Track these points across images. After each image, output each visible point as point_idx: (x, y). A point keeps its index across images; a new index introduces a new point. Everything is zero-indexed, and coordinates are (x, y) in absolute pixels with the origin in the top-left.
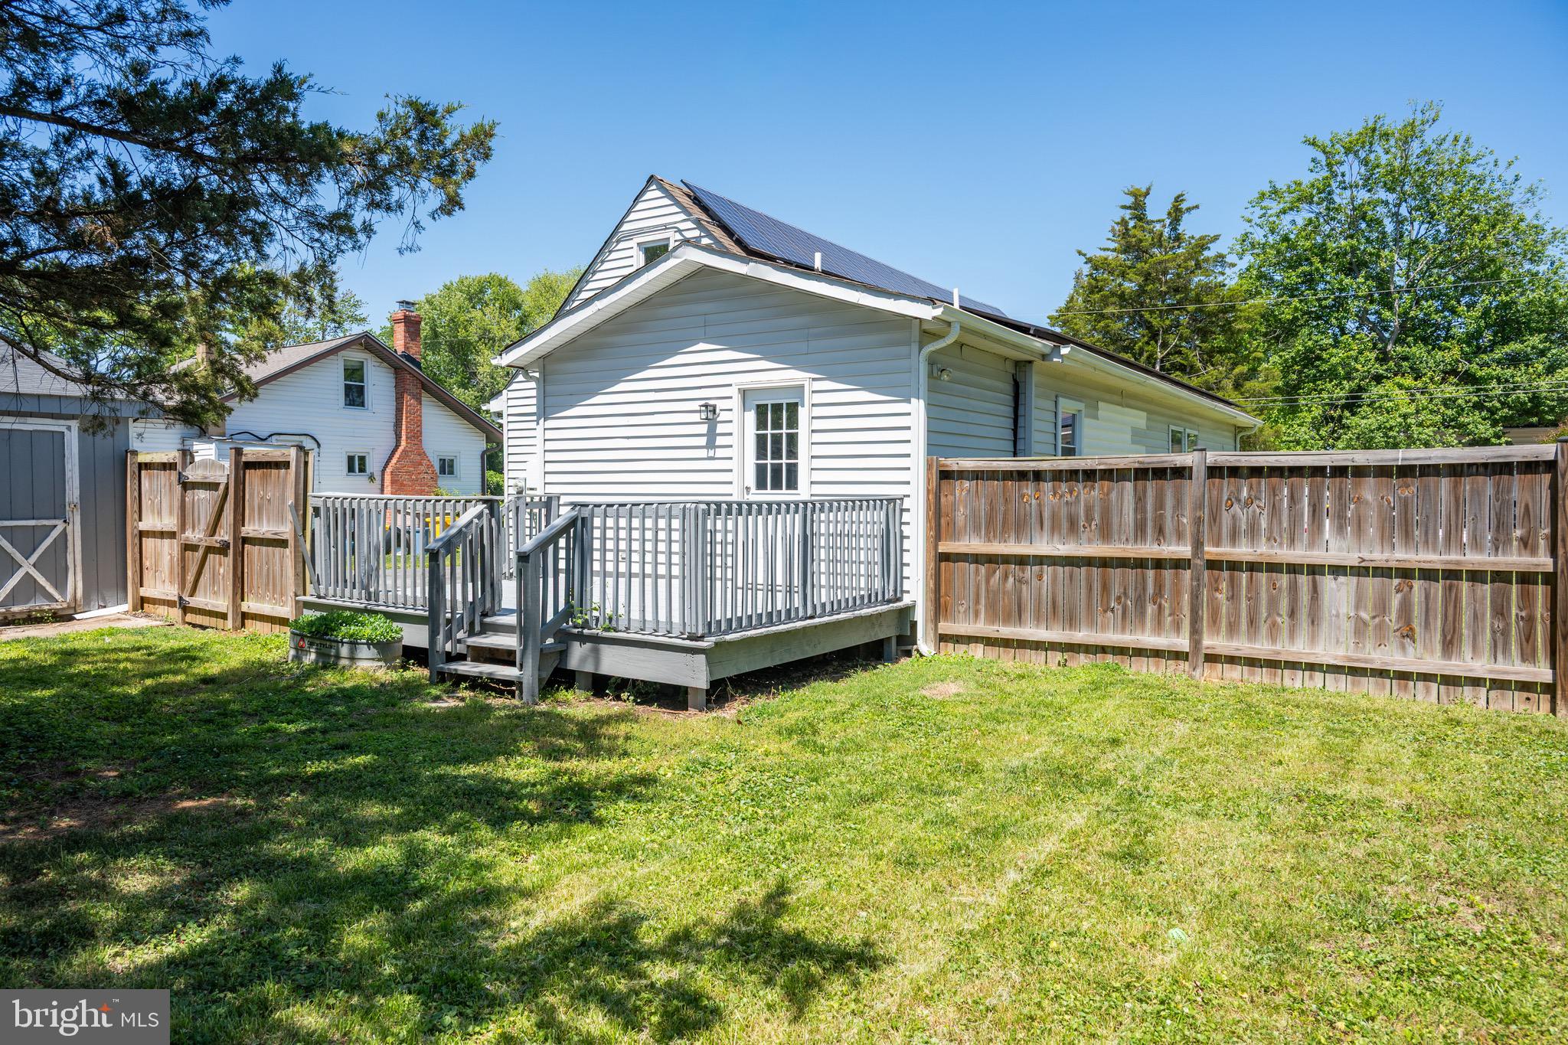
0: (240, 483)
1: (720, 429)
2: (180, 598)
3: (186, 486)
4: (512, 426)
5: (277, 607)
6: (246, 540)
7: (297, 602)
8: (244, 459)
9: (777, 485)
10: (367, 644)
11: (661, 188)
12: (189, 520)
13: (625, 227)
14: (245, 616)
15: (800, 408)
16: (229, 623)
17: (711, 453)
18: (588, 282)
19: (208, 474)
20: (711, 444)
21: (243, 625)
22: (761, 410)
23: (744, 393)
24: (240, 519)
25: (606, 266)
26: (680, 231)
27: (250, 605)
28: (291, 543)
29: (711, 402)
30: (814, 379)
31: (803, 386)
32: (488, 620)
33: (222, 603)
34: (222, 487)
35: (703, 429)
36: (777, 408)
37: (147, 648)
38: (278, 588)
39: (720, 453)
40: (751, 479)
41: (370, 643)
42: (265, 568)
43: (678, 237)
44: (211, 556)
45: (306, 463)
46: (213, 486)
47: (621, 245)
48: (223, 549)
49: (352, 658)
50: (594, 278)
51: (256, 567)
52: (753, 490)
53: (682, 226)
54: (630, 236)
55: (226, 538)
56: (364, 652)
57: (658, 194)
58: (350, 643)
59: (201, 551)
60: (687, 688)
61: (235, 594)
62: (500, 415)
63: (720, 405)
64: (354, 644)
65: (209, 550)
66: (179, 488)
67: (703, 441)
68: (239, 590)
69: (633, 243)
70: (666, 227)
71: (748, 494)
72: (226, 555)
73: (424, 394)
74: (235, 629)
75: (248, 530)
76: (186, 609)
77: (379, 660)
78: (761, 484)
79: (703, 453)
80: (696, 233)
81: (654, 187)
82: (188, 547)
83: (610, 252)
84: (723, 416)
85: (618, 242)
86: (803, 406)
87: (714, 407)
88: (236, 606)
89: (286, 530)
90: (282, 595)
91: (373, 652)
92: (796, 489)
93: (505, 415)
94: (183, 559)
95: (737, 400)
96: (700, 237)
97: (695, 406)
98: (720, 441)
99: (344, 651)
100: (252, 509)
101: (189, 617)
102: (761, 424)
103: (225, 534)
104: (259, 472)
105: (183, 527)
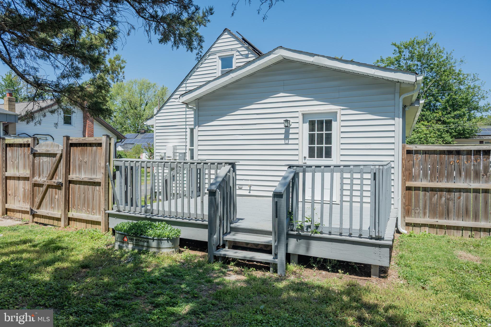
0: (68, 154)
1: (291, 131)
2: (32, 210)
3: (35, 155)
4: (157, 131)
5: (90, 215)
6: (70, 182)
7: (105, 213)
8: (70, 142)
9: (320, 156)
10: (167, 240)
11: (230, 33)
12: (37, 171)
13: (213, 50)
14: (70, 219)
15: (333, 122)
16: (62, 223)
17: (287, 142)
18: (194, 72)
19: (49, 149)
20: (287, 137)
21: (69, 224)
22: (312, 123)
23: (303, 115)
24: (68, 171)
25: (203, 66)
26: (238, 51)
27: (72, 214)
28: (103, 184)
29: (288, 119)
30: (342, 109)
31: (336, 113)
32: (232, 225)
33: (58, 213)
34: (58, 156)
35: (283, 131)
36: (321, 123)
37: (30, 241)
38: (91, 206)
39: (291, 142)
40: (306, 153)
41: (169, 239)
42: (82, 196)
43: (238, 54)
44: (50, 190)
45: (110, 144)
46: (54, 155)
47: (210, 57)
48: (58, 186)
49: (159, 248)
50: (198, 70)
51: (77, 195)
52: (307, 158)
53: (239, 49)
54: (215, 53)
55: (60, 181)
56: (165, 244)
57: (229, 36)
58: (158, 240)
59: (45, 187)
60: (371, 265)
61: (65, 209)
62: (153, 126)
63: (292, 120)
64: (160, 240)
65: (49, 186)
66: (31, 156)
67: (283, 136)
68: (67, 208)
69: (217, 56)
70: (232, 50)
71: (305, 160)
72: (60, 189)
73: (94, 120)
74: (65, 226)
75: (73, 176)
76: (34, 215)
77: (173, 248)
78: (311, 155)
79: (283, 142)
80: (247, 52)
81: (226, 33)
82: (36, 185)
83: (205, 60)
84: (293, 125)
85: (209, 55)
86: (336, 120)
87: (290, 121)
88: (66, 215)
89: (99, 177)
90: (93, 209)
91: (170, 244)
92: (331, 158)
93: (154, 127)
94: (33, 190)
95: (300, 119)
96: (248, 54)
97: (282, 121)
98: (291, 136)
99: (154, 244)
100: (75, 167)
101: (36, 219)
102: (312, 129)
103: (59, 179)
104: (79, 148)
105: (33, 175)
